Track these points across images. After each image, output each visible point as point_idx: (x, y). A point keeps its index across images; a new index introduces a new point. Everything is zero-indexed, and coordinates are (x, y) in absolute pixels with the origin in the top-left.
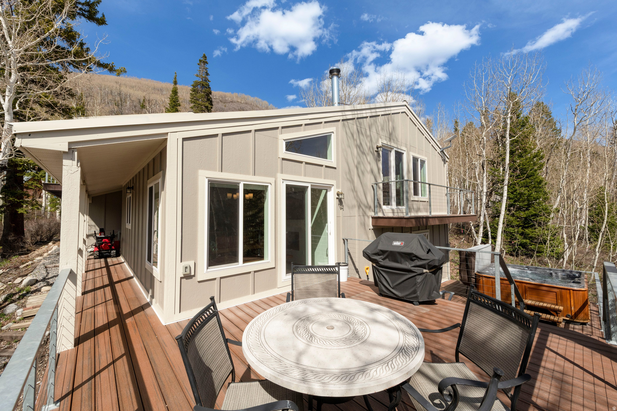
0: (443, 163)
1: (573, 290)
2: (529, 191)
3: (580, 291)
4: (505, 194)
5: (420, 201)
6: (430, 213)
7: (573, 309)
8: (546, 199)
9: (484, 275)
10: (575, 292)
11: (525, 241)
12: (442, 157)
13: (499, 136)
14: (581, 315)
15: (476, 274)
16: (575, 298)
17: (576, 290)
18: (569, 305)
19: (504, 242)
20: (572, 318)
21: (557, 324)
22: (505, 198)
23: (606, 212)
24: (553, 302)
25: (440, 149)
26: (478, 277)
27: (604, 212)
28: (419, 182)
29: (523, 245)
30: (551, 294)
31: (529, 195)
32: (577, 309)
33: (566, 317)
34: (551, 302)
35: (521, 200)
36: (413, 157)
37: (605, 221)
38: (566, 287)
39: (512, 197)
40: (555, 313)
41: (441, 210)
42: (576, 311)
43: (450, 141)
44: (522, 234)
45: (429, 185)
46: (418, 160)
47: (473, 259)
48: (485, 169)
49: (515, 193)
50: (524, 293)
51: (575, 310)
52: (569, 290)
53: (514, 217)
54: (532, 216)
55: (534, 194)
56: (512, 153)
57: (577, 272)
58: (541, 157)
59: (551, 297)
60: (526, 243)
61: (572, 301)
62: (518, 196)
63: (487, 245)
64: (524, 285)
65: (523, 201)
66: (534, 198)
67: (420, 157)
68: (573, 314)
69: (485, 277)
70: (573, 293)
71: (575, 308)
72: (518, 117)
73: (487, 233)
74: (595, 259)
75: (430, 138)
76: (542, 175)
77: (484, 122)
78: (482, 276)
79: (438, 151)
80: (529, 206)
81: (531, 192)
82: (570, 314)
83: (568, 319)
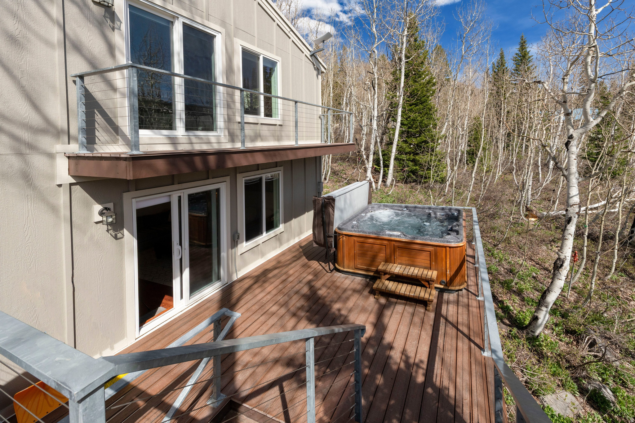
0: (315, 73)
1: (450, 247)
2: (421, 118)
3: (457, 247)
4: (399, 119)
5: (262, 124)
6: (296, 141)
7: (448, 273)
8: (435, 126)
9: (344, 232)
10: (452, 249)
11: (415, 167)
12: (314, 65)
13: (397, 58)
14: (458, 279)
15: (335, 232)
16: (452, 257)
17: (453, 247)
18: (444, 268)
19: (395, 170)
20: (446, 285)
21: (428, 303)
22: (399, 124)
23: (483, 137)
24: (426, 265)
25: (310, 52)
26: (337, 235)
27: (481, 137)
28: (261, 94)
29: (414, 172)
30: (425, 254)
31: (421, 122)
32: (453, 273)
33: (441, 284)
34: (423, 265)
35: (414, 126)
36: (243, 49)
37: (481, 146)
38: (442, 244)
39: (406, 123)
40: (426, 284)
41: (312, 138)
42: (452, 274)
43: (323, 41)
44: (413, 161)
45: (296, 102)
46: (259, 58)
47: (331, 210)
48: (376, 89)
49: (409, 119)
50: (393, 254)
51: (450, 274)
52: (446, 247)
53: (407, 143)
54: (423, 142)
55: (426, 122)
56: (407, 76)
57: (456, 210)
58: (434, 84)
59: (423, 259)
60: (416, 169)
61: (448, 262)
62: (412, 123)
63: (364, 182)
64: (393, 243)
65: (417, 128)
66: (425, 125)
67: (264, 53)
68: (448, 279)
69: (346, 235)
70: (450, 251)
71: (450, 271)
72: (416, 40)
73: (380, 162)
74: (471, 185)
75: (289, 30)
76: (433, 101)
77: (375, 32)
78: (343, 234)
79: (305, 53)
80: (420, 133)
81: (423, 118)
82: (444, 280)
83: (442, 287)
